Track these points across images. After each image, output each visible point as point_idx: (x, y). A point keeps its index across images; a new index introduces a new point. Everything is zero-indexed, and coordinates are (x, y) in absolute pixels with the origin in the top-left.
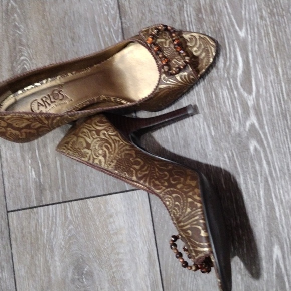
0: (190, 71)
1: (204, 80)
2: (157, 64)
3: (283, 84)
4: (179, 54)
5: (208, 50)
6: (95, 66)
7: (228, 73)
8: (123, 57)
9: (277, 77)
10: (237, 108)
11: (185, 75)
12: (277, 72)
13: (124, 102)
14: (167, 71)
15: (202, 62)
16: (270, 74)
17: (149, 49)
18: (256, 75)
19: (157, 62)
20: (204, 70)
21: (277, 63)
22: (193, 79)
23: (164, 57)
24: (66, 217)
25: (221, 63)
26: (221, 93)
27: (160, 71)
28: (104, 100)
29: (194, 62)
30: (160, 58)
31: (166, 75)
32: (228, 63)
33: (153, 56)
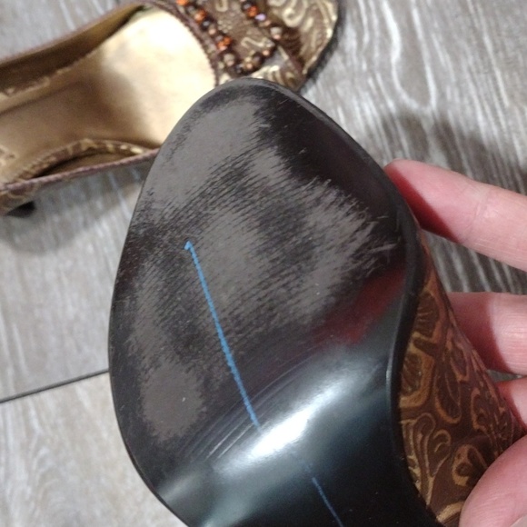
0: (286, 63)
1: (315, 81)
2: (206, 52)
3: (498, 74)
4: (256, 23)
5: (318, 11)
6: (60, 72)
7: (370, 62)
8: (123, 46)
9: (482, 58)
10: (398, 138)
11: (274, 73)
12: (481, 46)
13: (136, 150)
14: (234, 66)
15: (309, 39)
16: (465, 53)
17: (184, 19)
18: (434, 58)
19: (205, 48)
20: (314, 59)
21: (477, 25)
22: (292, 80)
23: (220, 33)
24: (30, 431)
25: (350, 40)
26: (357, 109)
27: (214, 67)
28: (90, 149)
29: (291, 40)
30: (213, 37)
31: (230, 74)
32: (366, 39)
33: (195, 34)
